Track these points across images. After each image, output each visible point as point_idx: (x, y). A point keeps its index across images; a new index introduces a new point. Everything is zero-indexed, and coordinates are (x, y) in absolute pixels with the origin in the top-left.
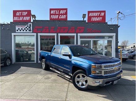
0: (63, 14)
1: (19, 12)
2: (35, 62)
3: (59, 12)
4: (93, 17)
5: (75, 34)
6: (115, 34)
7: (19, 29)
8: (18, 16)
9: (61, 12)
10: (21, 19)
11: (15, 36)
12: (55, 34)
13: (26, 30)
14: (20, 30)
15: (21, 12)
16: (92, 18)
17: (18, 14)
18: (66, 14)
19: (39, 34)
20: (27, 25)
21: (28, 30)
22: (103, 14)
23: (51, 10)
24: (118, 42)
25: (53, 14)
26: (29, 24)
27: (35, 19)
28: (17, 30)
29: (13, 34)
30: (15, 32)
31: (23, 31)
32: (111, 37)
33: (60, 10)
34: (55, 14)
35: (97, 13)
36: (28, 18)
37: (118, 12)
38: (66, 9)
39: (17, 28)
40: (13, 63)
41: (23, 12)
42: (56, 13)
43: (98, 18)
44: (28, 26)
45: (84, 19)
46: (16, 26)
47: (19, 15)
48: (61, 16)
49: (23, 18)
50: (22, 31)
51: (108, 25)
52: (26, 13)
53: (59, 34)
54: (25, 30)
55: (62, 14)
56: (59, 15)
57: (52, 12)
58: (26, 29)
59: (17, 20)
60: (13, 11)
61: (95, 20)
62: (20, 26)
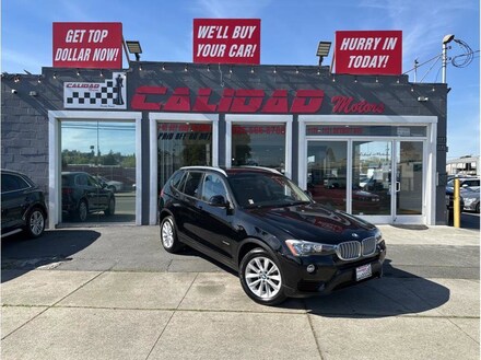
0: (246, 42)
1: (77, 31)
3: (230, 33)
4: (356, 53)
5: (289, 119)
6: (436, 118)
7: (76, 95)
8: (71, 45)
9: (238, 32)
10: (84, 55)
11: (59, 120)
12: (214, 118)
13: (104, 101)
14: (81, 101)
15: (83, 32)
16: (352, 57)
17: (72, 36)
19: (154, 117)
20: (107, 81)
21: (110, 101)
22: (391, 43)
24: (446, 149)
25: (205, 41)
26: (115, 75)
27: (138, 57)
28: (70, 101)
29: (51, 114)
30: (62, 108)
31: (93, 101)
32: (421, 130)
34: (214, 41)
35: (372, 39)
36: (111, 54)
37: (447, 38)
38: (256, 23)
39: (68, 93)
41: (91, 31)
42: (219, 37)
43: (375, 57)
44: (110, 84)
45: (321, 61)
47: (75, 41)
48: (236, 46)
49: (92, 54)
50: (87, 104)
51: (412, 84)
52: (100, 36)
53: (230, 118)
54: (99, 101)
55: (239, 41)
56: (229, 42)
57: (203, 32)
58: (104, 95)
59: (69, 59)
60: (54, 24)
61: (363, 66)
62: (81, 84)
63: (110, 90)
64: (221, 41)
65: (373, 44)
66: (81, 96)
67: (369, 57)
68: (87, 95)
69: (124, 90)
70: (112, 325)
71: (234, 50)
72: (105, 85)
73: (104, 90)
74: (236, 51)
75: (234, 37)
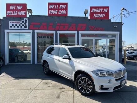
0: (63, 9)
1: (13, 6)
2: (32, 63)
3: (59, 7)
4: (96, 13)
5: (76, 32)
6: (119, 32)
7: (13, 25)
8: (11, 10)
9: (61, 7)
10: (15, 13)
11: (8, 33)
12: (54, 32)
13: (21, 27)
14: (14, 27)
15: (15, 6)
16: (95, 14)
17: (11, 8)
18: (66, 9)
19: (36, 31)
21: (23, 27)
22: (106, 10)
23: (49, 4)
24: (122, 41)
25: (51, 9)
26: (25, 19)
27: (31, 14)
28: (11, 27)
29: (6, 31)
30: (9, 29)
31: (18, 27)
32: (115, 36)
33: (59, 4)
34: (54, 9)
36: (23, 13)
37: (122, 9)
38: (66, 4)
40: (6, 64)
41: (17, 6)
42: (55, 8)
43: (101, 14)
45: (85, 15)
46: (10, 22)
47: (13, 9)
48: (60, 11)
49: (18, 13)
50: (16, 28)
51: (112, 22)
52: (20, 7)
53: (59, 32)
54: (20, 27)
55: (61, 9)
56: (58, 10)
57: (51, 7)
59: (11, 14)
60: (6, 4)
61: (98, 17)
62: (14, 22)
63: (23, 24)
64: (56, 9)
65: (101, 10)
66: (14, 25)
67: (100, 14)
68: (16, 25)
69: (27, 24)
70: (12, 94)
71: (60, 12)
72: (21, 22)
73: (21, 24)
74: (61, 12)
75: (60, 8)
